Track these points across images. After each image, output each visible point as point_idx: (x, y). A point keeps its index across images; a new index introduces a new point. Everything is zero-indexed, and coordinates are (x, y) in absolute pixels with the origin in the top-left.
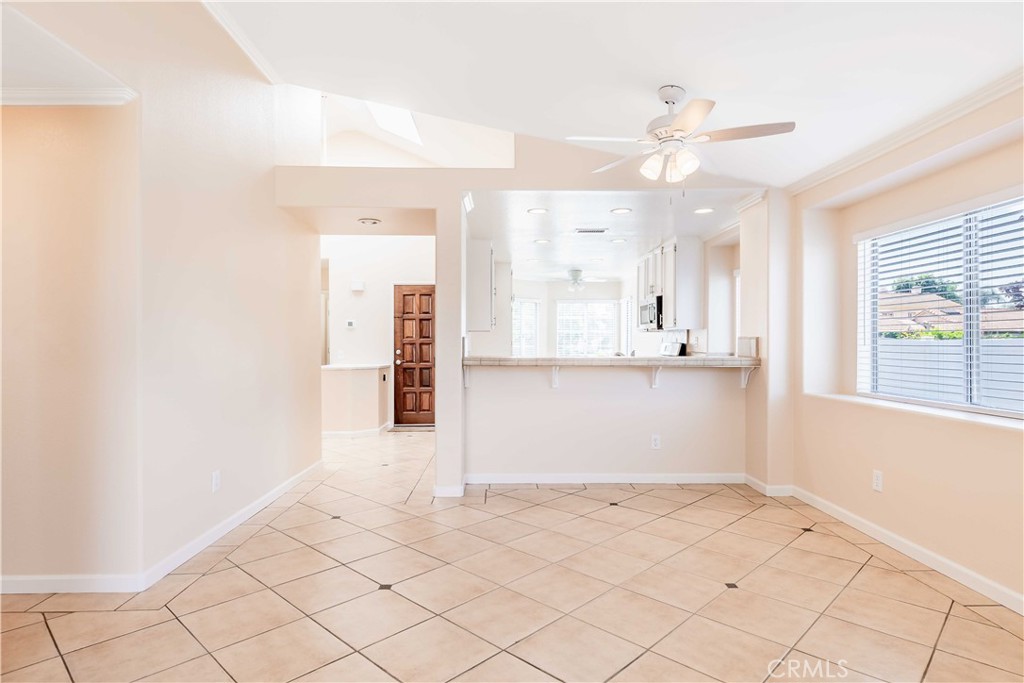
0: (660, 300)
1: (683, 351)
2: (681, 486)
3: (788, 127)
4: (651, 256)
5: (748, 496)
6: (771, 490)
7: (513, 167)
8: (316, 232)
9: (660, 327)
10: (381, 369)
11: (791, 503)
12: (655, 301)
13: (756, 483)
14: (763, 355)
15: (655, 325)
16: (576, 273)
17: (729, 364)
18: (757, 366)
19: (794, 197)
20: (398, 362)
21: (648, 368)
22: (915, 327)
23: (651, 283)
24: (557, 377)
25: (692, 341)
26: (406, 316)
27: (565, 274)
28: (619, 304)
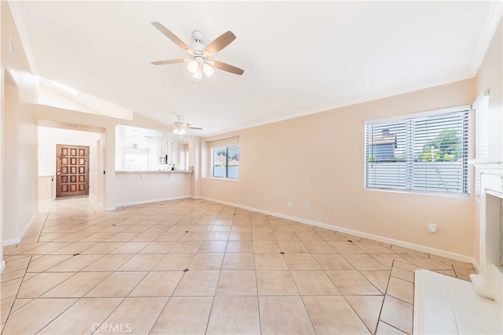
0: (167, 156)
1: (173, 169)
2: (176, 200)
3: (201, 129)
4: (163, 144)
5: (192, 199)
6: (196, 197)
7: (132, 120)
8: (37, 125)
9: (166, 163)
10: (52, 176)
11: (200, 199)
12: (165, 156)
13: (192, 197)
14: (194, 170)
15: (165, 162)
16: (135, 146)
17: (185, 172)
18: (193, 172)
19: (201, 139)
20: (59, 174)
21: (168, 173)
22: (221, 164)
23: (163, 151)
24: (144, 176)
25: (175, 167)
26: (62, 156)
27: (131, 146)
28: (149, 156)
